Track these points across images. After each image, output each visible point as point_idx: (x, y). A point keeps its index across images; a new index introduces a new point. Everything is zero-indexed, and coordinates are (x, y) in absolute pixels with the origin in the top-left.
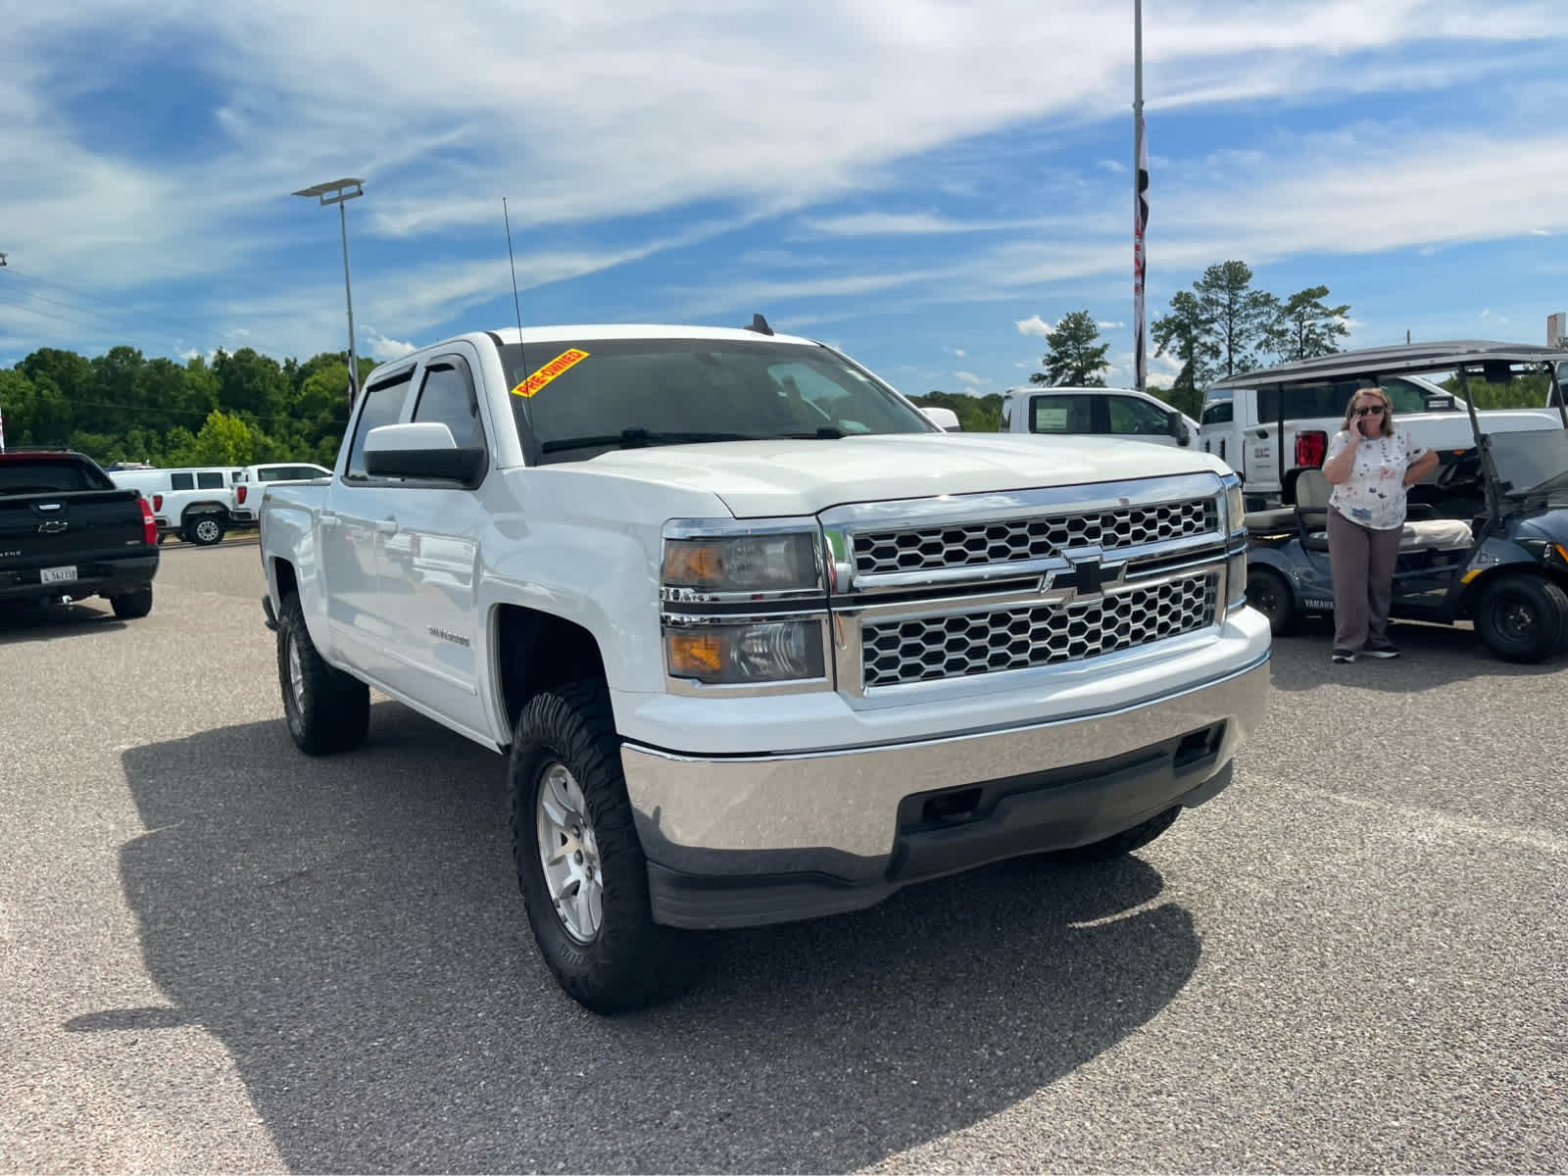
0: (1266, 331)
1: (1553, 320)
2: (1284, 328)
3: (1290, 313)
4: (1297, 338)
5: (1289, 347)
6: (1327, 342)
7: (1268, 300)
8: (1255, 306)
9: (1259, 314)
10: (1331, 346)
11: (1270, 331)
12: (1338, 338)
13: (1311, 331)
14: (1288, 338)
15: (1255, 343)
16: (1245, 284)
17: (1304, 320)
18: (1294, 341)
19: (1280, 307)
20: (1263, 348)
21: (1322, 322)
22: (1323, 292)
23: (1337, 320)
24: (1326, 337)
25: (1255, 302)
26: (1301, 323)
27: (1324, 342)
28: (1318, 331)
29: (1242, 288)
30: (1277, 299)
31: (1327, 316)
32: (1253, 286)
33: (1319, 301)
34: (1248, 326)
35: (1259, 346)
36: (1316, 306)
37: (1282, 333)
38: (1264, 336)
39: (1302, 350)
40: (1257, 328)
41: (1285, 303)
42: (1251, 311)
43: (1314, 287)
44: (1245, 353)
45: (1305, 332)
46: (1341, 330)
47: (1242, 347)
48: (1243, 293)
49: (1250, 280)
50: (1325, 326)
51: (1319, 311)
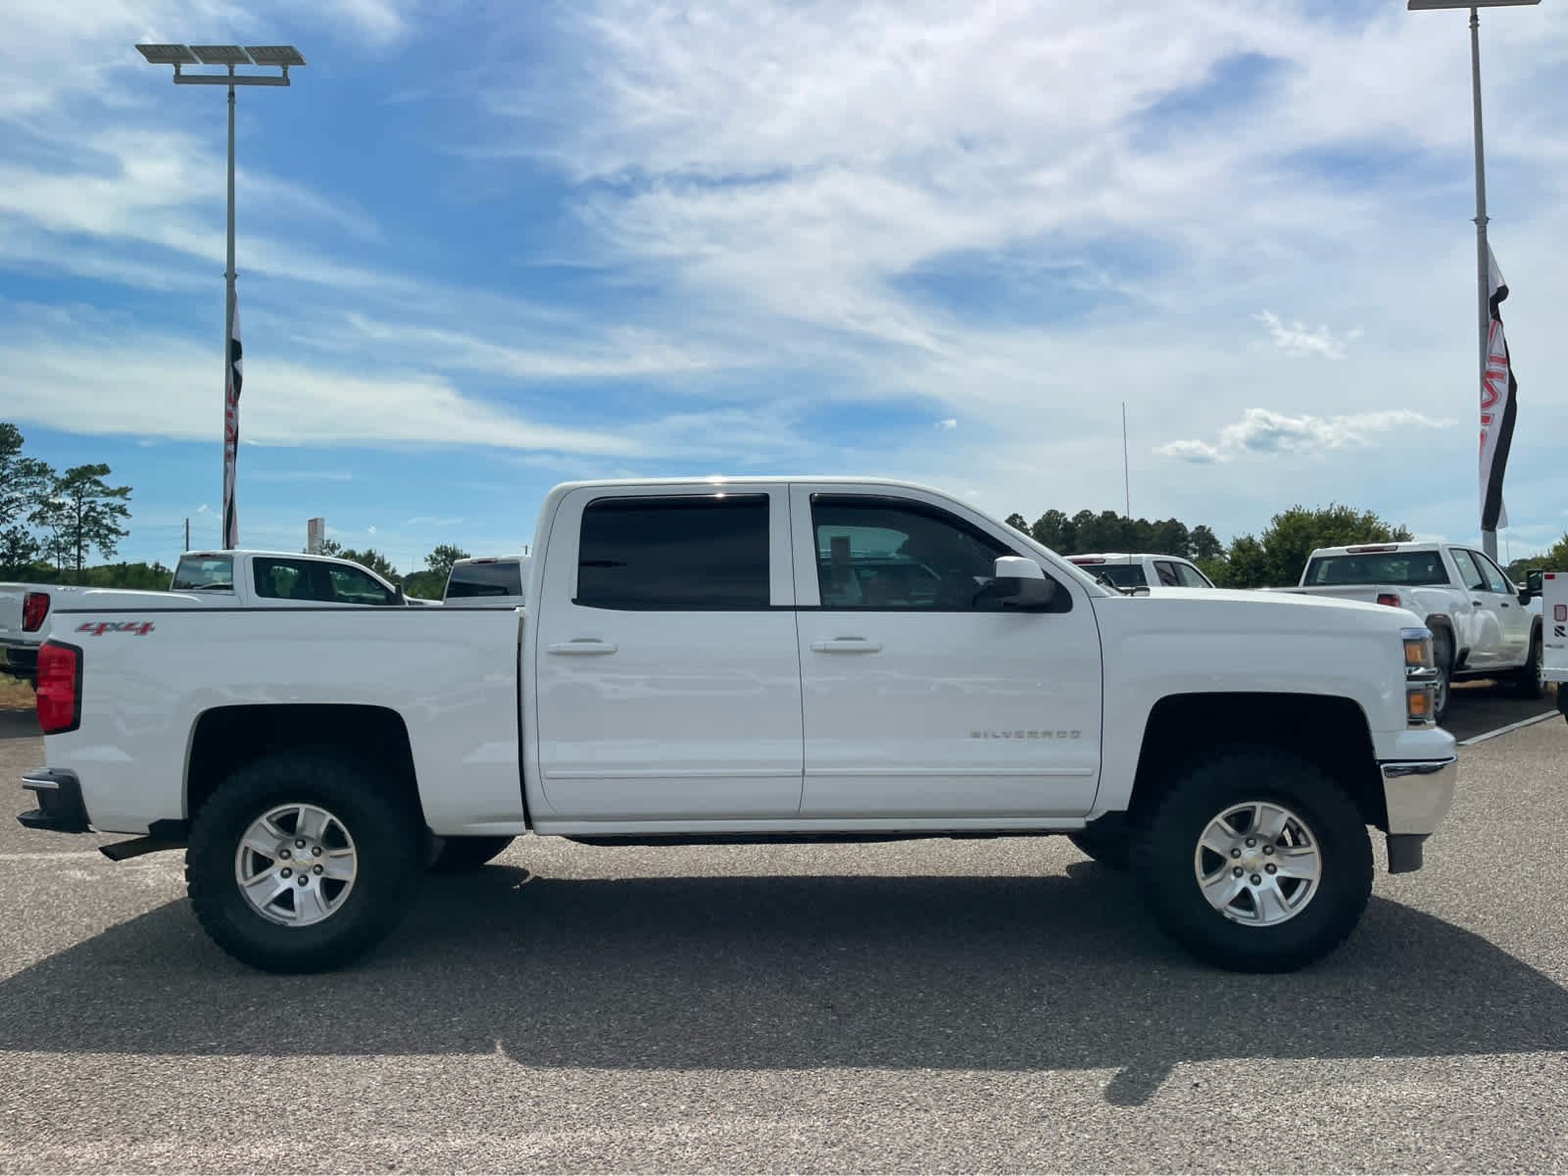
0: (41, 502)
1: (315, 526)
2: (61, 501)
3: (68, 487)
4: (74, 514)
5: (66, 522)
6: (107, 521)
7: (43, 470)
8: (26, 475)
9: (32, 483)
10: (113, 527)
11: (45, 502)
12: (120, 518)
13: (93, 509)
14: (65, 512)
15: (28, 514)
16: (16, 449)
17: (82, 496)
18: (70, 517)
19: (57, 479)
20: (37, 521)
21: (101, 501)
22: (104, 470)
23: (117, 501)
24: (107, 516)
25: (28, 470)
26: (80, 499)
27: (104, 522)
28: (99, 509)
29: (14, 453)
30: (53, 471)
31: (108, 495)
32: (26, 452)
33: (98, 478)
34: (17, 494)
35: (32, 517)
36: (98, 483)
37: (60, 506)
38: (37, 508)
39: (80, 527)
40: (29, 498)
41: (62, 475)
42: (23, 480)
43: (95, 464)
44: (15, 523)
45: (84, 508)
46: (123, 512)
47: (12, 516)
48: (14, 459)
49: (23, 445)
50: (105, 505)
51: (100, 489)
